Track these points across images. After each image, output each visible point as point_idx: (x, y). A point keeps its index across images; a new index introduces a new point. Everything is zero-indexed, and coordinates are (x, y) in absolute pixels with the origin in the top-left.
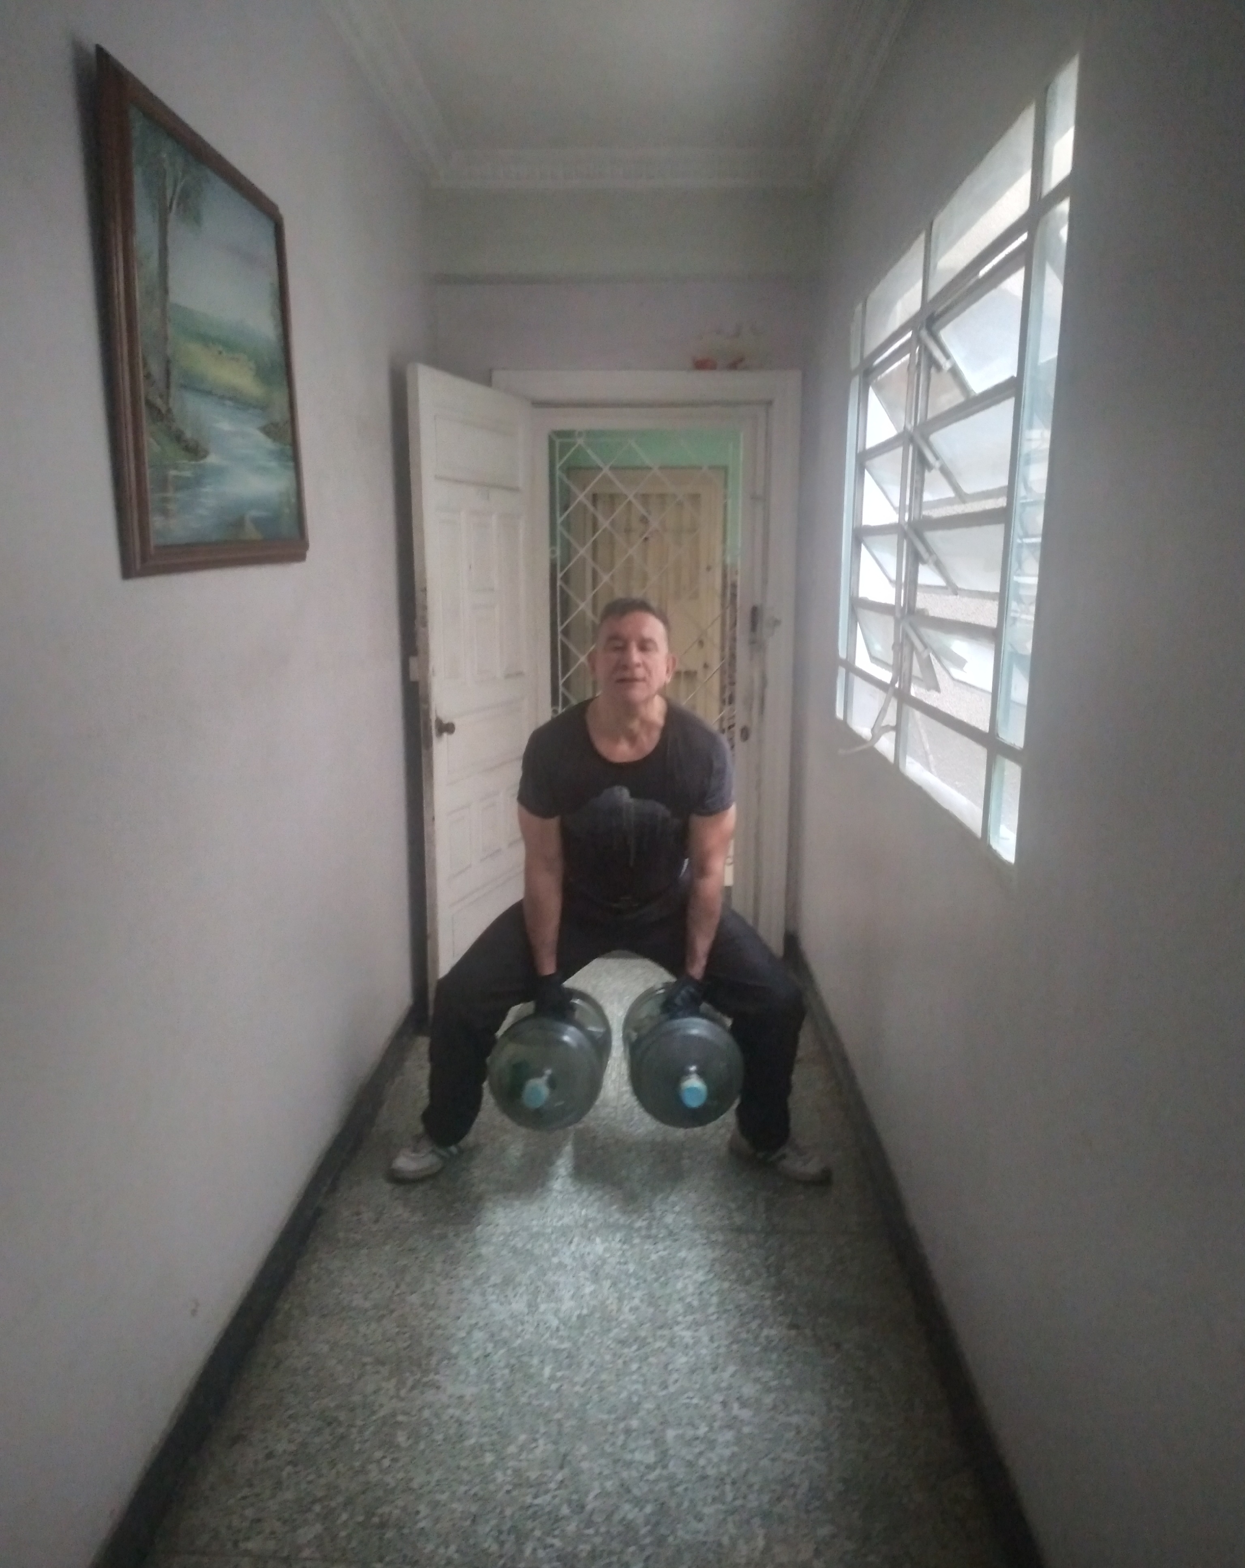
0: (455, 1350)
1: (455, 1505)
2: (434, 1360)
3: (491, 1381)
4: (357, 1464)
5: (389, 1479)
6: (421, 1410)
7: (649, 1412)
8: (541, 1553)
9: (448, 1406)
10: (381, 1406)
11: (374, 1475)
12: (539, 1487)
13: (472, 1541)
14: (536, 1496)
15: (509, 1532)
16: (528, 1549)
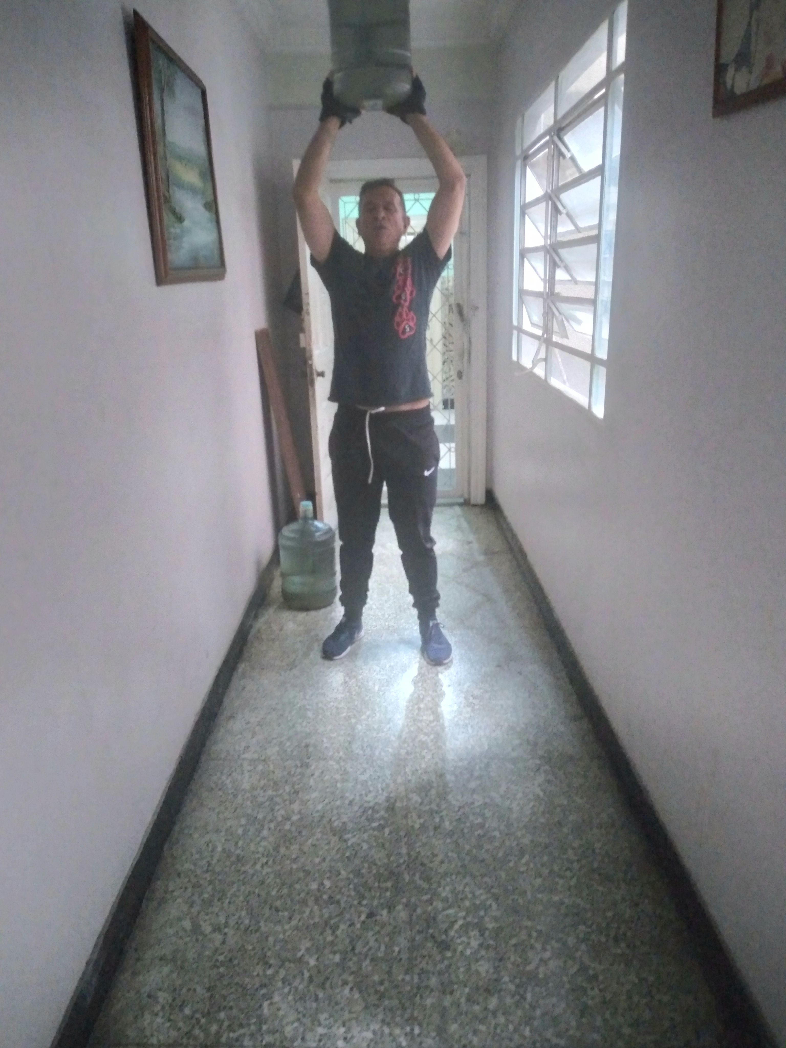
1: (340, 738)
3: (350, 691)
4: (291, 724)
5: (307, 730)
6: (317, 704)
7: (428, 701)
8: (383, 754)
9: (330, 702)
10: (298, 703)
11: (299, 728)
12: (378, 731)
13: (350, 750)
14: (378, 734)
15: (367, 747)
16: (377, 753)
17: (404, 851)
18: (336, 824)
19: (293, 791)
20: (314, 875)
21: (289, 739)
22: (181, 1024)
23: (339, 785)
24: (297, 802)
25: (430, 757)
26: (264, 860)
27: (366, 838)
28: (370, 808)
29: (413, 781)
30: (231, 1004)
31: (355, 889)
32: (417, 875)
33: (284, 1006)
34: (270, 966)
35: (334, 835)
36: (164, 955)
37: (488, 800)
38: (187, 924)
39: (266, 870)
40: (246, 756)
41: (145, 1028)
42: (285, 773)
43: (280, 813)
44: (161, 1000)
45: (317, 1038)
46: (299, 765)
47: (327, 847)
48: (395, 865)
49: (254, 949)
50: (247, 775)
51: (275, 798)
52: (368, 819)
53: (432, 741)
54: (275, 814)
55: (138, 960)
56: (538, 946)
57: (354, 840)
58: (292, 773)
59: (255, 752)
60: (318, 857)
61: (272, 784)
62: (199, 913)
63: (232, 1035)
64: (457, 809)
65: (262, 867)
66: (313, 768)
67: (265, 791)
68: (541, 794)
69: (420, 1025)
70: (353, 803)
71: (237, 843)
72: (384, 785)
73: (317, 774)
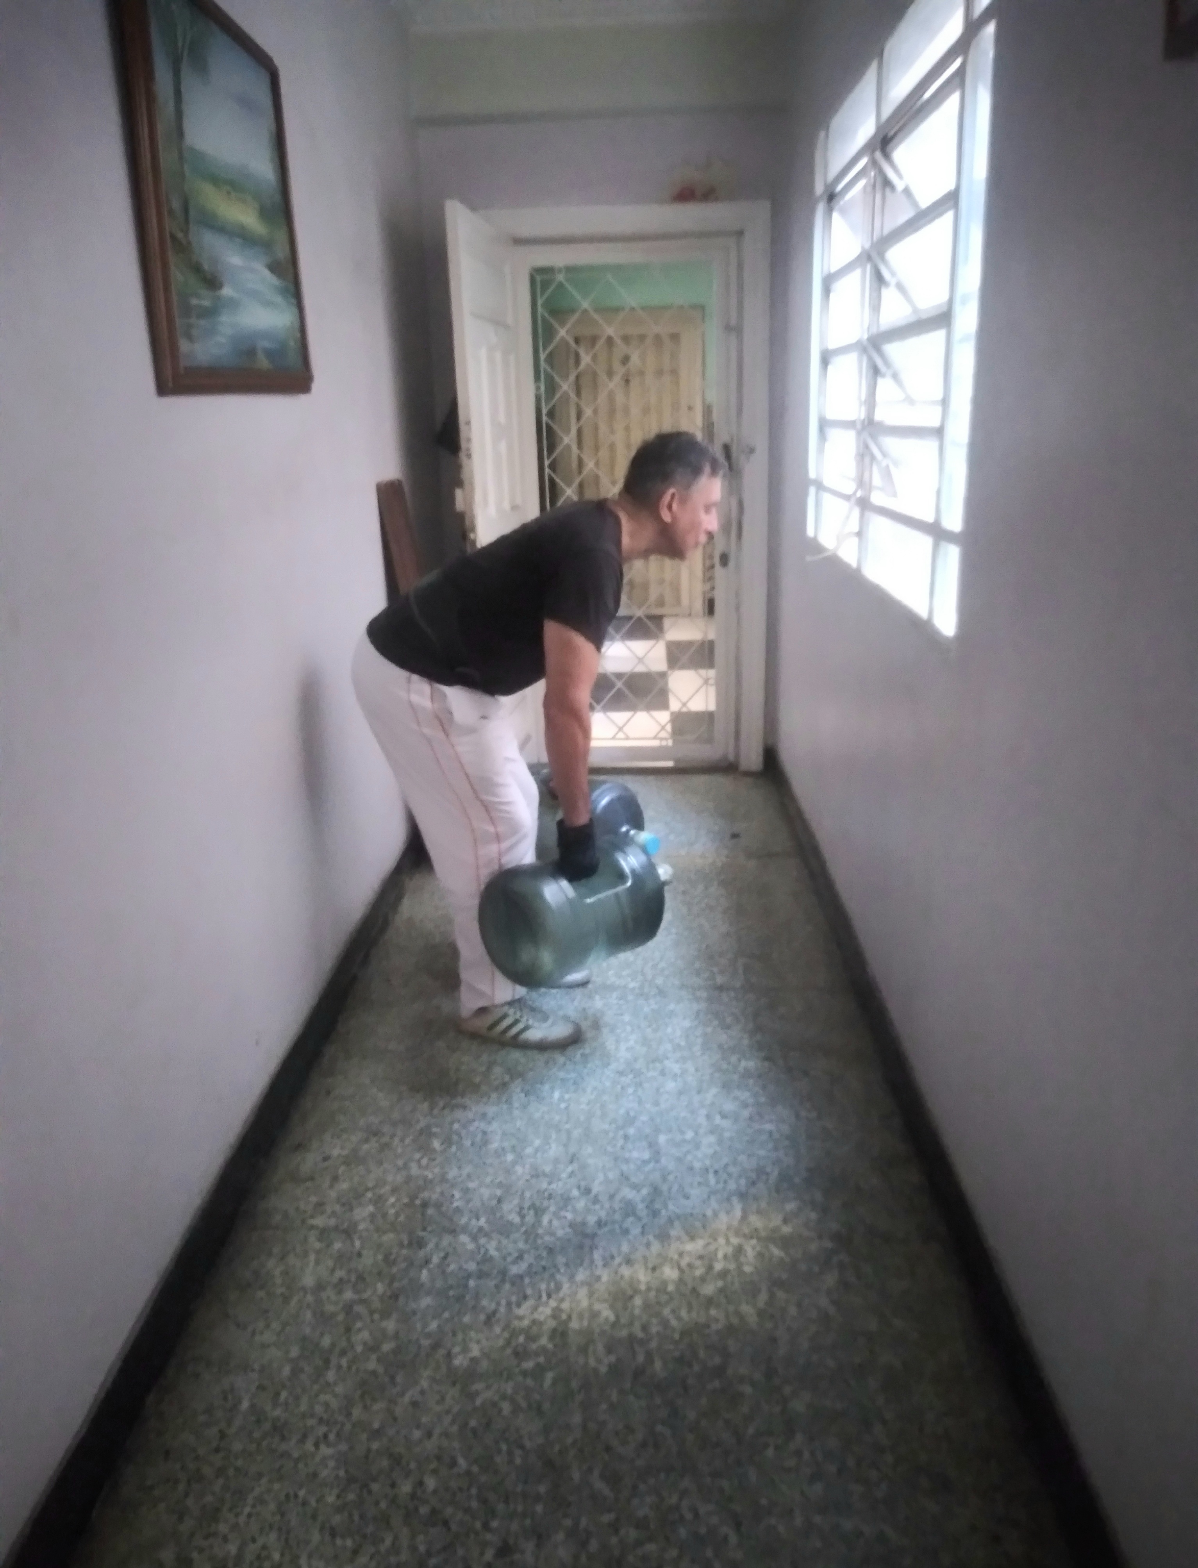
1: (483, 1191)
7: (643, 1123)
9: (474, 1121)
14: (550, 1184)
15: (529, 1209)
16: (545, 1220)
17: (577, 1419)
18: (457, 1362)
19: (389, 1293)
20: (408, 1465)
21: (394, 1191)
23: (472, 1283)
24: (395, 1316)
26: (323, 1429)
27: (509, 1391)
28: (522, 1331)
29: (605, 1278)
31: (479, 1497)
32: (596, 1473)
35: (454, 1384)
37: (735, 1321)
39: (325, 1450)
40: (315, 1221)
42: (380, 1257)
43: (362, 1337)
46: (406, 1242)
47: (438, 1408)
48: (557, 1448)
50: (312, 1257)
51: (355, 1307)
52: (516, 1354)
53: (643, 1201)
54: (353, 1339)
57: (488, 1395)
58: (393, 1257)
59: (334, 1213)
60: (418, 1426)
61: (353, 1278)
62: (192, 1535)
64: (677, 1336)
65: (317, 1445)
66: (429, 1248)
67: (340, 1292)
68: (832, 1310)
70: (493, 1320)
71: (277, 1394)
72: (552, 1285)
73: (435, 1260)
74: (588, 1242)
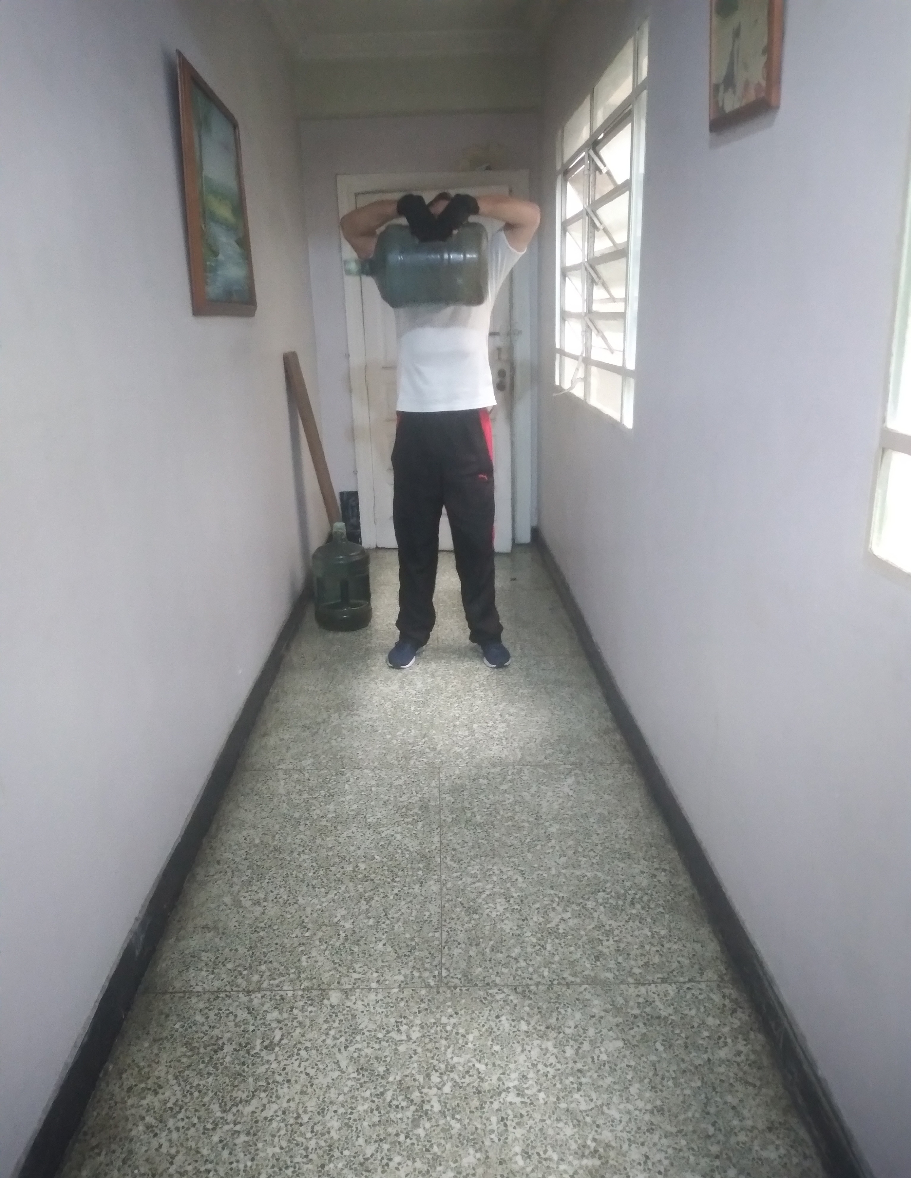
0: (365, 703)
1: (375, 751)
2: (355, 707)
3: (385, 712)
4: (326, 741)
5: (341, 744)
6: (352, 723)
7: (464, 719)
8: (417, 763)
9: (366, 721)
10: (332, 722)
11: (334, 743)
12: (413, 744)
13: (385, 761)
14: (413, 747)
15: (402, 758)
16: (412, 762)
17: (436, 839)
18: (370, 820)
19: (328, 794)
20: (349, 860)
21: (323, 753)
22: (224, 976)
23: (373, 789)
24: (332, 803)
25: (464, 765)
26: (301, 849)
27: (400, 830)
28: (404, 806)
29: (447, 785)
30: (270, 960)
31: (388, 870)
32: (448, 858)
33: (320, 959)
34: (308, 929)
35: (369, 829)
36: (207, 925)
37: (519, 799)
38: (227, 899)
39: (303, 857)
40: (280, 767)
41: (190, 980)
42: (321, 780)
43: (315, 813)
44: (203, 958)
45: (353, 981)
46: (334, 774)
47: (362, 838)
48: (427, 850)
49: (293, 917)
50: (282, 782)
51: (310, 801)
53: (465, 752)
54: (311, 813)
55: (181, 928)
56: (559, 909)
57: (388, 832)
58: (327, 780)
59: (291, 763)
60: (353, 846)
61: (307, 789)
62: (239, 892)
63: (272, 982)
64: (488, 806)
65: (299, 854)
66: (347, 775)
67: (300, 795)
68: (571, 793)
69: (447, 969)
70: (387, 803)
71: (274, 836)
72: (418, 788)
73: (352, 780)
74: (437, 770)
